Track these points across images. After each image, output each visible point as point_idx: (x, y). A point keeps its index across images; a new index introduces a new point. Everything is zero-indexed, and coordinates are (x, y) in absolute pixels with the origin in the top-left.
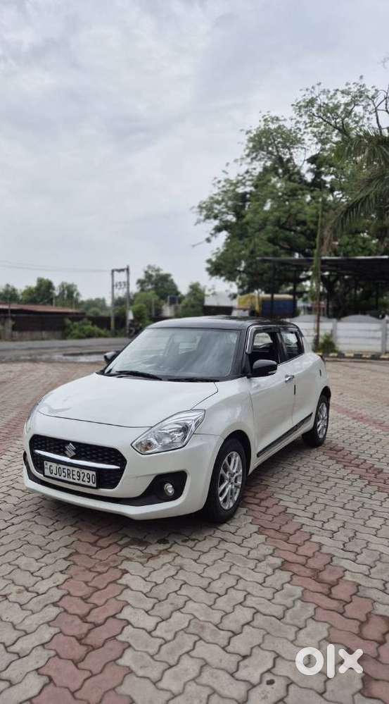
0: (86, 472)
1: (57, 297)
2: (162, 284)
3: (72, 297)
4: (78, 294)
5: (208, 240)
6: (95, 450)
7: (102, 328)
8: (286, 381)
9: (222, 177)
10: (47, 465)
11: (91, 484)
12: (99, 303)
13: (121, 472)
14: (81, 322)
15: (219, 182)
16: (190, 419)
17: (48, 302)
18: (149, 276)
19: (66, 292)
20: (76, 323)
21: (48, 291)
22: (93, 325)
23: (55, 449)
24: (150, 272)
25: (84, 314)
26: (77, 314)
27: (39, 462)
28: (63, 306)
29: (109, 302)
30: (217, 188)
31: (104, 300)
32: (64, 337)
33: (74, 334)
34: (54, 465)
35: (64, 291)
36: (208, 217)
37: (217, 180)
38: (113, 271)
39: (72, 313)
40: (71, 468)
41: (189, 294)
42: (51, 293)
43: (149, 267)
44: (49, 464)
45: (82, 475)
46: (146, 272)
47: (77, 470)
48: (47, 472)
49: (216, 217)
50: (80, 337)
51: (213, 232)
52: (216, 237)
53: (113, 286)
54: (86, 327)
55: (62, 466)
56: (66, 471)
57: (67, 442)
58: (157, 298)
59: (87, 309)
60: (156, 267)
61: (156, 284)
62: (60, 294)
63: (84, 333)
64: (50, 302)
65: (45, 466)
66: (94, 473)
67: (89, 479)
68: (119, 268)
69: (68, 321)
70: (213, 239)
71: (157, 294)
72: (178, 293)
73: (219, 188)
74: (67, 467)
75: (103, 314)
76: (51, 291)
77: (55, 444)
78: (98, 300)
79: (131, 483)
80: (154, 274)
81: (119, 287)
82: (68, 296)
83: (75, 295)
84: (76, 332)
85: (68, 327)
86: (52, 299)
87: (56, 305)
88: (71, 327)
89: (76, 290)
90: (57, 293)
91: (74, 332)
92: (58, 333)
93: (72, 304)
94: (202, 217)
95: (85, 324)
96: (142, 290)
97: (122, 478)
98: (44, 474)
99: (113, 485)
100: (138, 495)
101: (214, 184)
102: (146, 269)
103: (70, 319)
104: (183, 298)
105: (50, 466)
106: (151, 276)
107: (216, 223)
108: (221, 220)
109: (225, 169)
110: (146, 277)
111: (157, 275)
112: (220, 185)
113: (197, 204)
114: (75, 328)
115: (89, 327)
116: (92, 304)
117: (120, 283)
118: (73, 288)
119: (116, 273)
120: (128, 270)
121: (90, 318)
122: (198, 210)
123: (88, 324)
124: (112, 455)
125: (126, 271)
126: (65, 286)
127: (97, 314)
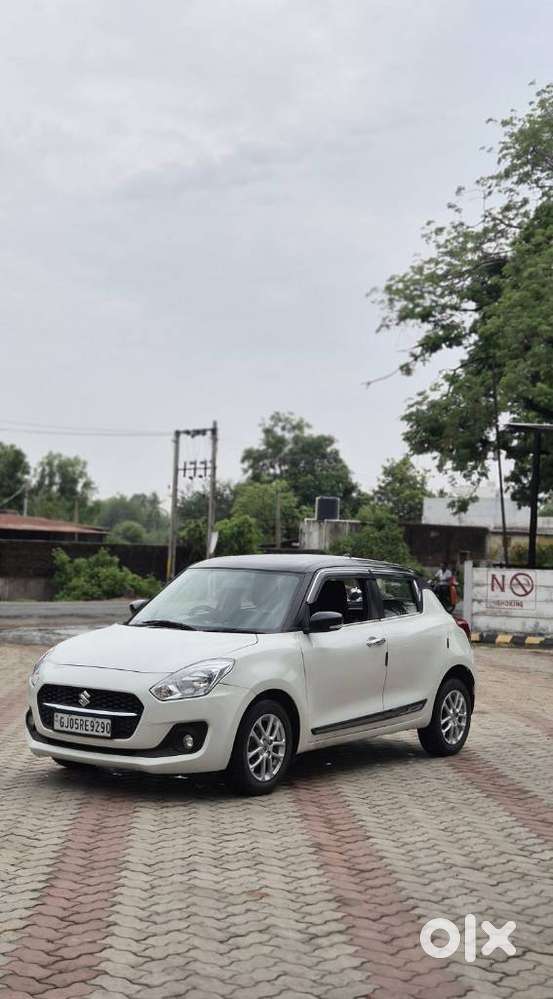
0: (100, 721)
1: (34, 491)
2: (310, 463)
3: (73, 492)
4: (87, 485)
5: (407, 370)
6: (111, 697)
7: (143, 575)
8: (369, 645)
9: (446, 219)
10: (58, 717)
11: (105, 734)
12: (139, 508)
13: (136, 720)
14: (93, 559)
15: (439, 231)
16: (216, 668)
17: (9, 506)
18: (274, 443)
19: (57, 479)
20: (80, 561)
21: (12, 476)
22: (120, 566)
23: (67, 699)
24: (278, 431)
25: (101, 537)
26: (82, 536)
27: (48, 717)
28: (48, 515)
29: (166, 507)
30: (433, 245)
31: (155, 501)
32: (50, 594)
33: (74, 589)
34: (66, 716)
35: (51, 475)
36: (405, 316)
37: (433, 227)
38: (178, 434)
39: (71, 535)
40: (84, 718)
41: (382, 492)
42: (20, 482)
43: (276, 418)
44: (60, 715)
45: (96, 725)
46: (268, 432)
47: (90, 719)
48: (57, 726)
49: (425, 317)
50: (88, 597)
51: (418, 351)
52: (424, 360)
53: (176, 470)
54: (104, 571)
55: (74, 717)
56: (78, 722)
57: (81, 690)
58: (293, 499)
59: (111, 522)
60: (295, 420)
61: (294, 464)
62: (41, 484)
63: (100, 586)
64: (17, 505)
65: (55, 718)
66: (109, 721)
67: (103, 727)
68: (191, 428)
69: (62, 556)
70: (418, 366)
71: (295, 488)
72: (351, 488)
73: (439, 246)
74: (79, 718)
75: (151, 538)
76: (19, 475)
77: (68, 694)
78: (140, 499)
79: (148, 732)
80: (288, 436)
81: (190, 473)
82: (62, 490)
83: (79, 488)
84: (79, 581)
85: (60, 569)
86: (20, 498)
87: (31, 513)
88: (69, 568)
89: (82, 474)
90: (32, 479)
91: (75, 582)
92: (35, 585)
93: (70, 510)
94: (394, 315)
95: (103, 564)
96: (256, 478)
97: (139, 726)
98: (53, 729)
99: (128, 734)
100: (154, 746)
101: (427, 237)
102: (269, 423)
103: (66, 549)
104: (364, 500)
105: (62, 718)
106: (281, 441)
107: (426, 328)
108: (436, 324)
109: (454, 200)
110: (268, 444)
111: (296, 440)
112: (442, 239)
113: (382, 285)
114: (78, 571)
115: (113, 571)
116: (121, 509)
117: (195, 463)
118: (79, 469)
119: (183, 437)
120: (214, 431)
121: (114, 549)
122: (386, 297)
123: (111, 563)
124: (130, 701)
125: (209, 433)
126: (56, 462)
127: (135, 537)
